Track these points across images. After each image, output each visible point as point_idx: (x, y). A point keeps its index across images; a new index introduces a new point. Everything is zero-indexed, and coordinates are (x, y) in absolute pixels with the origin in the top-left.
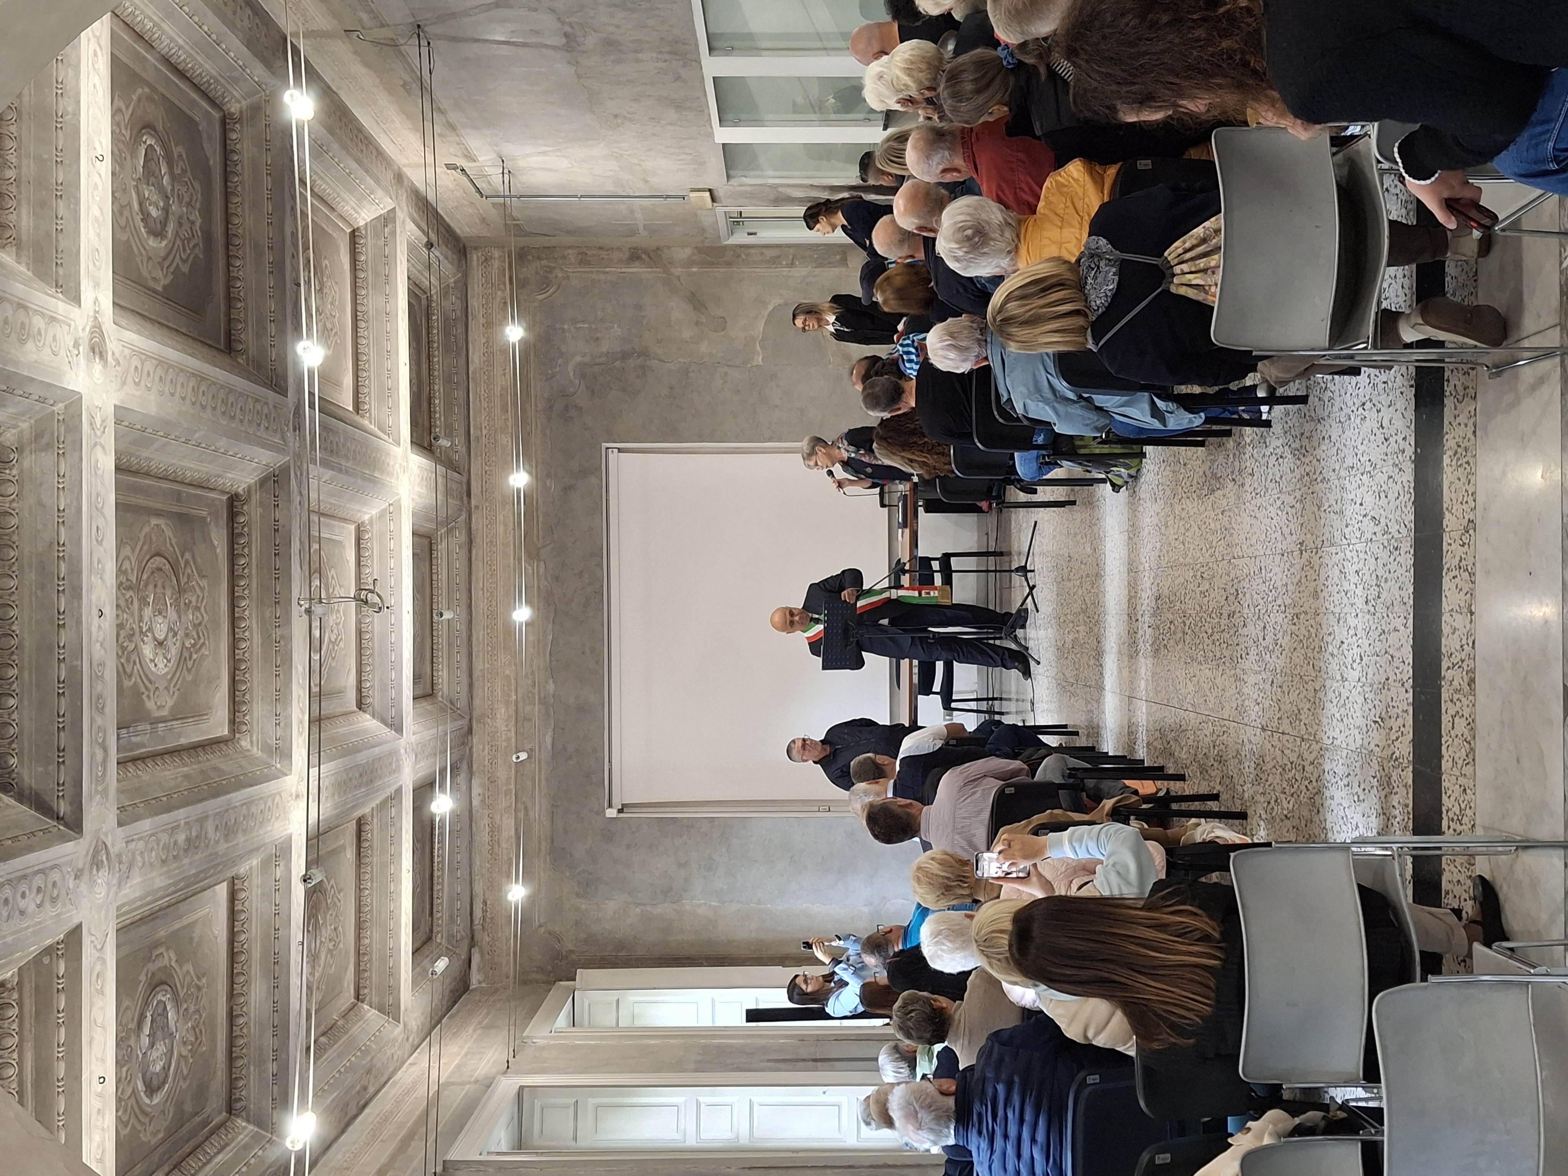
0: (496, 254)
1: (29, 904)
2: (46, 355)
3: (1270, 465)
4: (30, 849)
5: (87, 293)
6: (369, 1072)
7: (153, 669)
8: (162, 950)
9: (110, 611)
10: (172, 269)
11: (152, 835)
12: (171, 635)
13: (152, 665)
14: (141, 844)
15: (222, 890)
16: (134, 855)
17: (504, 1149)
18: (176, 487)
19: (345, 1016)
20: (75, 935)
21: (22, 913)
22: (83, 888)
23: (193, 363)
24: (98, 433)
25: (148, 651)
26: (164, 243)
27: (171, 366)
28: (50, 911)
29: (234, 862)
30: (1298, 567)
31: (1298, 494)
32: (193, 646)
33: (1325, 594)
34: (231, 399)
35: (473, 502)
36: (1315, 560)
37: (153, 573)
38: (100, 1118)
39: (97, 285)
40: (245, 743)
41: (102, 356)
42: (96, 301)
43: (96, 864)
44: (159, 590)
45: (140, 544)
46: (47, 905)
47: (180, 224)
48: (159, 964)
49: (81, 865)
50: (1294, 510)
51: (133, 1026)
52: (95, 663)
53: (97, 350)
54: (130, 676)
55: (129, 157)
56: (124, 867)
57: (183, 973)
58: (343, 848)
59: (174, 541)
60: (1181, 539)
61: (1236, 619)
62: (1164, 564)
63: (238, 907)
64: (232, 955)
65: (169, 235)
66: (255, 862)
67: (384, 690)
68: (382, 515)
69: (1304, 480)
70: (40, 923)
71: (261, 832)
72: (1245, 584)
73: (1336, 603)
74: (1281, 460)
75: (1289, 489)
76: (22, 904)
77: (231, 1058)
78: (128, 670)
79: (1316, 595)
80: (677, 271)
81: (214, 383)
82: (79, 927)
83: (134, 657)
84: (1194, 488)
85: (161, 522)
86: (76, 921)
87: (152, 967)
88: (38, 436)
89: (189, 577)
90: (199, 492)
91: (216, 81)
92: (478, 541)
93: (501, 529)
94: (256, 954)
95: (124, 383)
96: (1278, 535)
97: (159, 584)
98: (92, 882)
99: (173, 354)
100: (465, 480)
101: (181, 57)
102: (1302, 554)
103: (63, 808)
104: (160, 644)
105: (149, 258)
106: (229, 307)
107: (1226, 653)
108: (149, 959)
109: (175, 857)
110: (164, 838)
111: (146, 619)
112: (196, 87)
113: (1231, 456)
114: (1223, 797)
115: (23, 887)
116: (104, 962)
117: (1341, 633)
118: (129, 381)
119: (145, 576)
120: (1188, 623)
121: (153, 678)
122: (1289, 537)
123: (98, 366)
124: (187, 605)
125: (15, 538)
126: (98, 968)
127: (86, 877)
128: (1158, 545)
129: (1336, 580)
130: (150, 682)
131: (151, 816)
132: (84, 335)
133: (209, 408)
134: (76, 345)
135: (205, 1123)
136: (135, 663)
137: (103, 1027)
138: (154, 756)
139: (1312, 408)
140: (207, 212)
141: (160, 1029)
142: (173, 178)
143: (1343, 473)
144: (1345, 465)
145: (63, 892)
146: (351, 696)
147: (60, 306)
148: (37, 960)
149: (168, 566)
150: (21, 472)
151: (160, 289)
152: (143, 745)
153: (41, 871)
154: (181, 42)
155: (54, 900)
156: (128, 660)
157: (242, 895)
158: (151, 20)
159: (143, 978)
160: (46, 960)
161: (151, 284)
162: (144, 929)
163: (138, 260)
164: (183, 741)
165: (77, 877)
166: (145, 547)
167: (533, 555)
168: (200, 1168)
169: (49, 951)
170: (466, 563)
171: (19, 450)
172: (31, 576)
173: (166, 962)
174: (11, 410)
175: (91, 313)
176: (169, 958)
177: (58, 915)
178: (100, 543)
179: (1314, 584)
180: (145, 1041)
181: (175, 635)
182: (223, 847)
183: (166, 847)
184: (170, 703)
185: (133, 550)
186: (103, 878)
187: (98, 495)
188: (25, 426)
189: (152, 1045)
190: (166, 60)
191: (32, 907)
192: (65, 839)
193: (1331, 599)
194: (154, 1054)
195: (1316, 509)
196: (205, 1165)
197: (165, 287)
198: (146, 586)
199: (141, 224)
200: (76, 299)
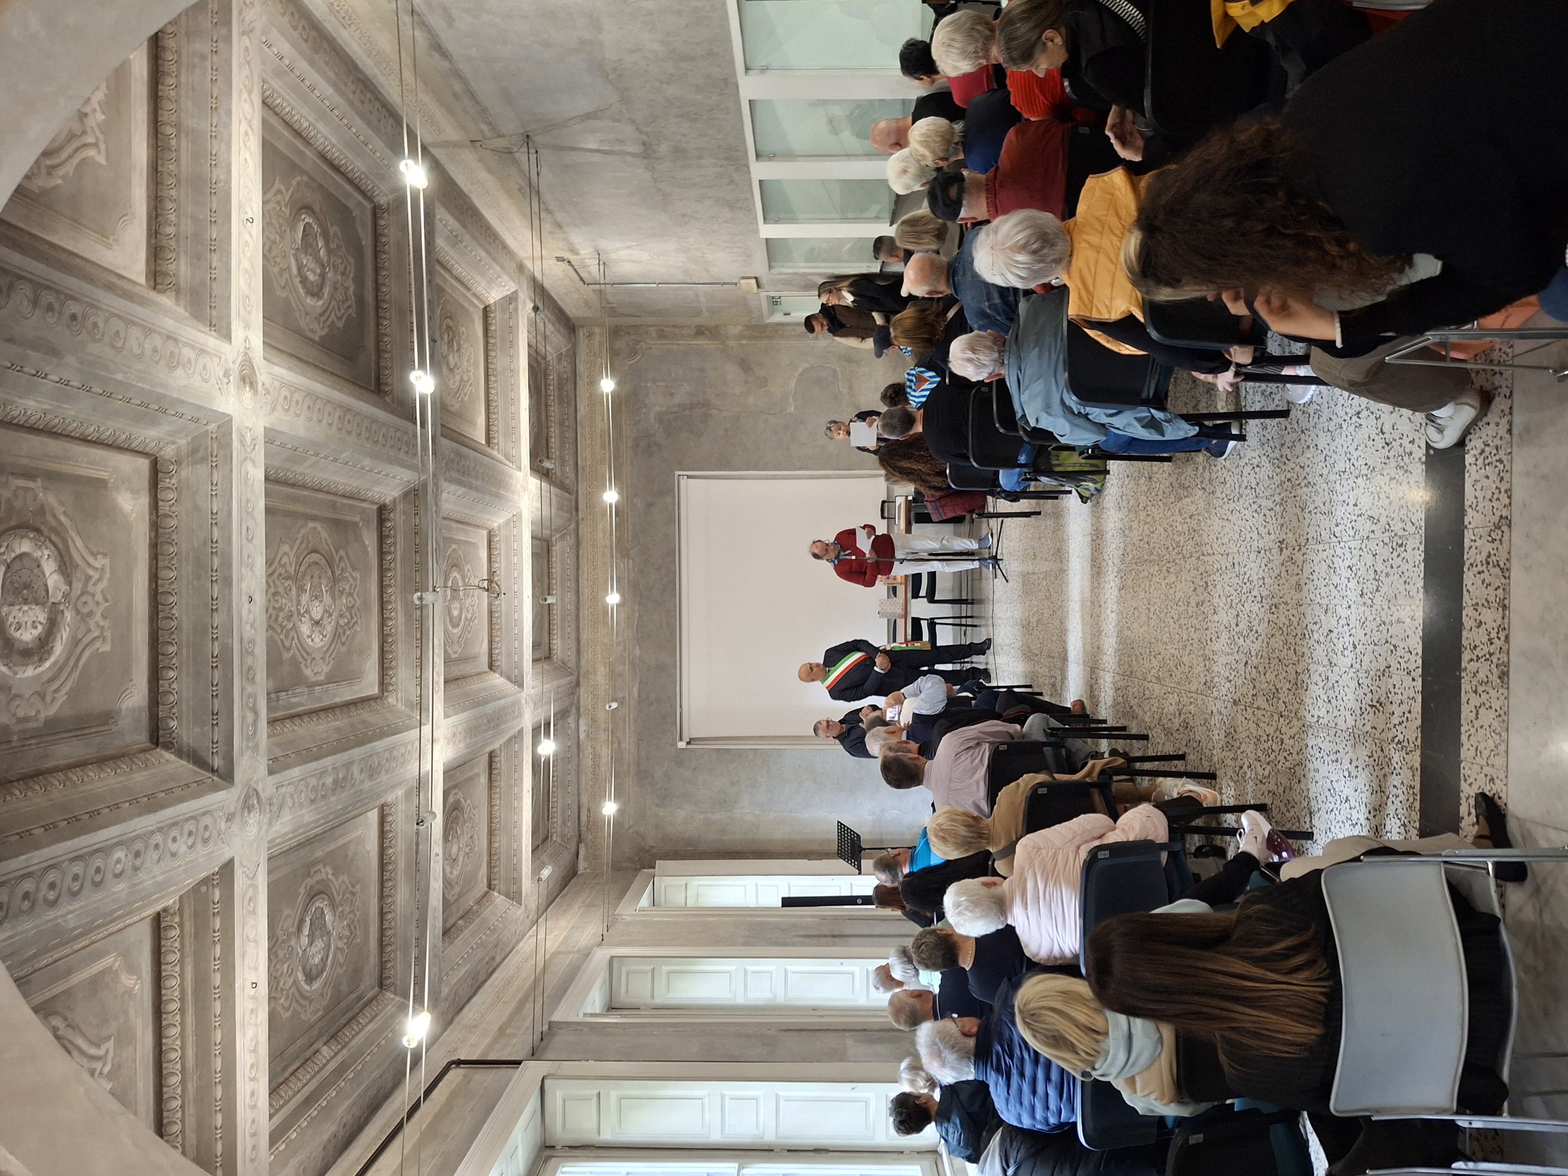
0: (597, 330)
1: (181, 847)
2: (196, 381)
3: (1245, 474)
4: (181, 800)
5: (237, 331)
6: (496, 946)
7: (310, 643)
8: (320, 866)
9: (260, 599)
10: (328, 323)
11: (302, 780)
12: (326, 615)
13: (309, 640)
14: (291, 789)
15: (373, 816)
16: (284, 797)
17: (598, 1011)
18: (331, 497)
19: (479, 902)
20: (228, 868)
21: (173, 855)
22: (235, 828)
23: (338, 396)
24: (249, 450)
25: (305, 628)
26: (320, 303)
27: (317, 398)
28: (201, 851)
29: (379, 795)
30: (1277, 562)
31: (1278, 498)
32: (347, 624)
33: (1310, 586)
34: (374, 427)
35: (580, 515)
36: (1298, 556)
37: (310, 566)
38: (253, 1016)
39: (247, 326)
40: (391, 700)
41: (253, 385)
42: (246, 339)
43: (247, 807)
44: (316, 579)
45: (298, 543)
46: (199, 845)
47: (335, 289)
48: (318, 877)
49: (232, 810)
50: (1272, 513)
51: (293, 930)
52: (245, 640)
53: (248, 379)
54: (289, 649)
55: (288, 230)
56: (275, 808)
57: (338, 884)
58: (478, 775)
59: (329, 540)
60: (1146, 540)
61: (1206, 608)
62: (1128, 560)
63: (387, 828)
64: (383, 865)
65: (326, 295)
66: (400, 792)
67: (509, 655)
68: (507, 523)
69: (1285, 486)
70: (191, 861)
71: (402, 771)
72: (1217, 577)
73: (1323, 594)
74: (1257, 469)
75: (1267, 494)
76: (173, 847)
77: (382, 946)
78: (287, 644)
79: (1298, 587)
80: (731, 343)
81: (357, 414)
82: (231, 861)
83: (293, 634)
84: (1160, 497)
85: (318, 525)
86: (227, 856)
87: (310, 881)
88: (194, 451)
89: (343, 569)
90: (352, 502)
91: (366, 176)
92: (583, 545)
93: (600, 534)
94: (401, 864)
95: (274, 409)
96: (1255, 536)
97: (316, 575)
98: (244, 823)
99: (319, 388)
100: (573, 498)
101: (335, 154)
102: (1281, 550)
103: (217, 762)
104: (317, 623)
105: (307, 314)
106: (379, 357)
107: (1195, 636)
108: (308, 875)
109: (323, 796)
110: (313, 781)
111: (303, 603)
112: (350, 181)
113: (1201, 468)
114: (1191, 757)
115: (174, 832)
116: (255, 887)
117: (1328, 622)
118: (279, 407)
119: (302, 569)
120: (1152, 609)
121: (310, 651)
122: (1267, 537)
123: (248, 394)
124: (341, 593)
125: (174, 537)
126: (250, 893)
127: (237, 818)
128: (1122, 545)
129: (1323, 574)
130: (308, 654)
131: (300, 765)
132: (235, 368)
133: (354, 433)
134: (227, 374)
135: (359, 998)
136: (293, 638)
137: (256, 941)
138: (310, 713)
139: (1294, 422)
140: (359, 281)
141: (319, 928)
142: (329, 252)
143: (1332, 477)
144: (1335, 470)
145: (215, 834)
146: (484, 660)
147: (211, 341)
148: (196, 889)
149: (323, 561)
150: (179, 481)
151: (317, 338)
152: (302, 705)
153: (193, 818)
154: (334, 141)
155: (206, 841)
156: (287, 637)
157: (390, 819)
158: (307, 120)
159: (302, 891)
160: (203, 889)
161: (309, 334)
162: (303, 852)
163: (297, 314)
164: (338, 700)
165: (228, 820)
166: (304, 546)
167: (623, 552)
168: (354, 1036)
169: (206, 881)
170: (574, 559)
171: (178, 462)
172: (188, 569)
173: (323, 876)
174: (167, 428)
175: (242, 350)
176: (326, 872)
177: (211, 853)
178: (250, 540)
179: (1296, 578)
180: (305, 940)
181: (330, 615)
182: (367, 785)
183: (315, 789)
184: (326, 669)
185: (292, 548)
186: (253, 819)
187: (248, 501)
188: (183, 442)
189: (311, 943)
190: (322, 156)
191: (183, 848)
192: (216, 788)
193: (1317, 592)
194: (314, 949)
195: (1299, 511)
196: (357, 1033)
197: (321, 337)
198: (304, 576)
199: (300, 286)
200: (227, 337)
